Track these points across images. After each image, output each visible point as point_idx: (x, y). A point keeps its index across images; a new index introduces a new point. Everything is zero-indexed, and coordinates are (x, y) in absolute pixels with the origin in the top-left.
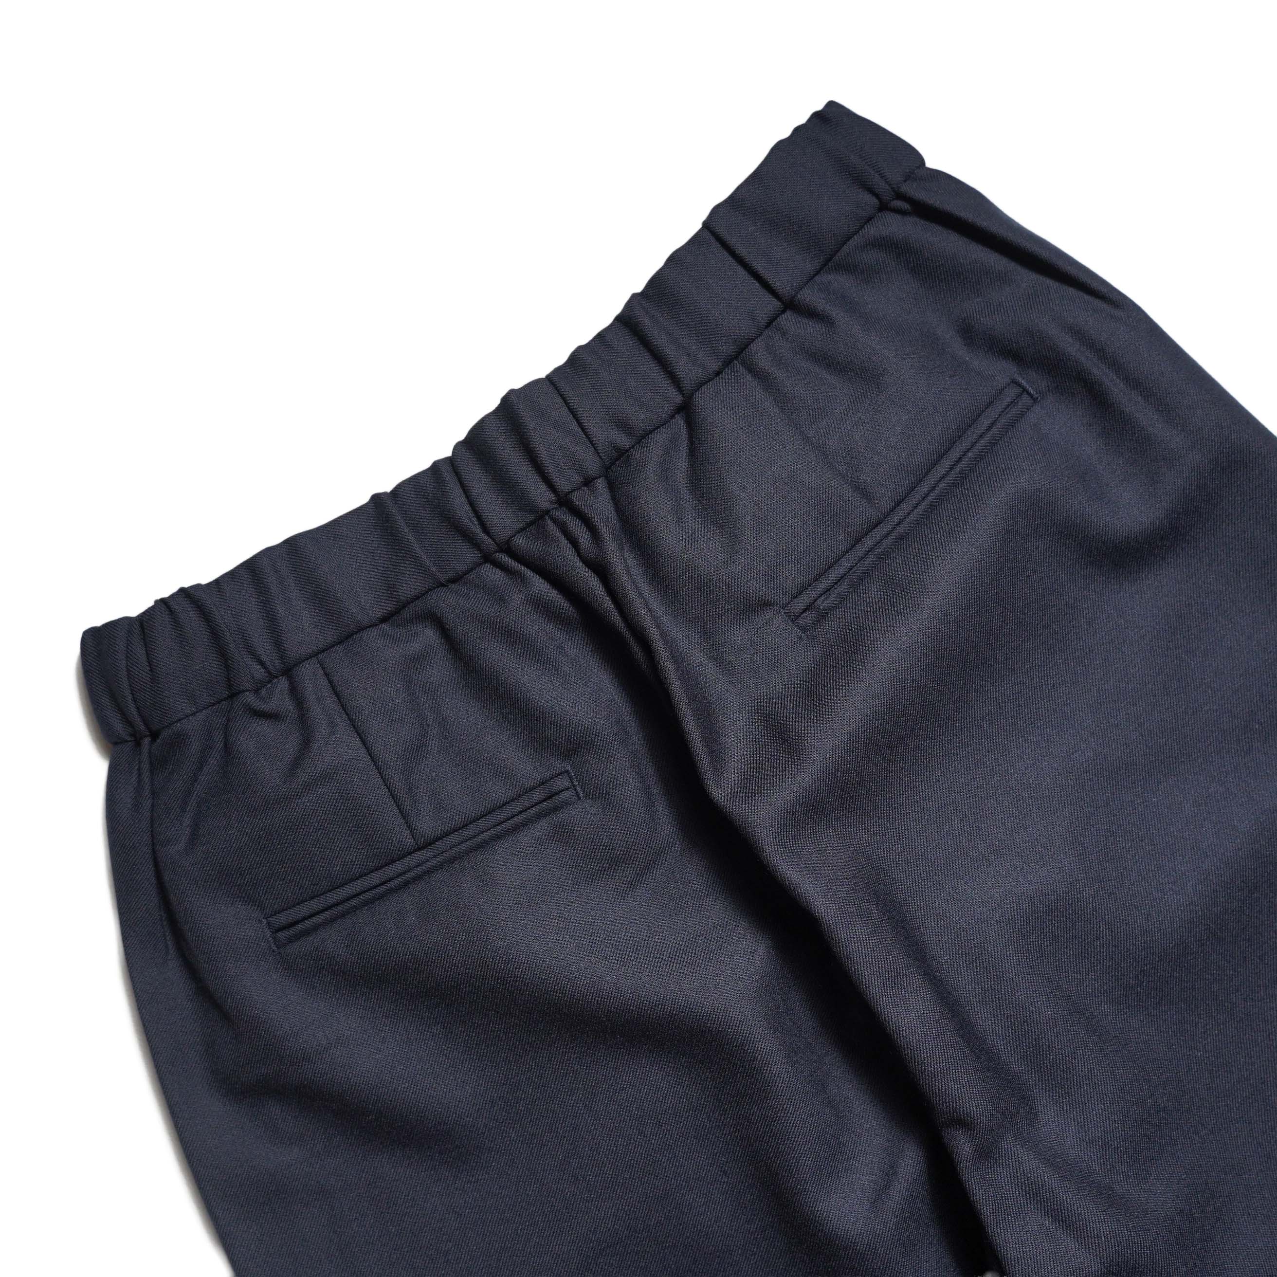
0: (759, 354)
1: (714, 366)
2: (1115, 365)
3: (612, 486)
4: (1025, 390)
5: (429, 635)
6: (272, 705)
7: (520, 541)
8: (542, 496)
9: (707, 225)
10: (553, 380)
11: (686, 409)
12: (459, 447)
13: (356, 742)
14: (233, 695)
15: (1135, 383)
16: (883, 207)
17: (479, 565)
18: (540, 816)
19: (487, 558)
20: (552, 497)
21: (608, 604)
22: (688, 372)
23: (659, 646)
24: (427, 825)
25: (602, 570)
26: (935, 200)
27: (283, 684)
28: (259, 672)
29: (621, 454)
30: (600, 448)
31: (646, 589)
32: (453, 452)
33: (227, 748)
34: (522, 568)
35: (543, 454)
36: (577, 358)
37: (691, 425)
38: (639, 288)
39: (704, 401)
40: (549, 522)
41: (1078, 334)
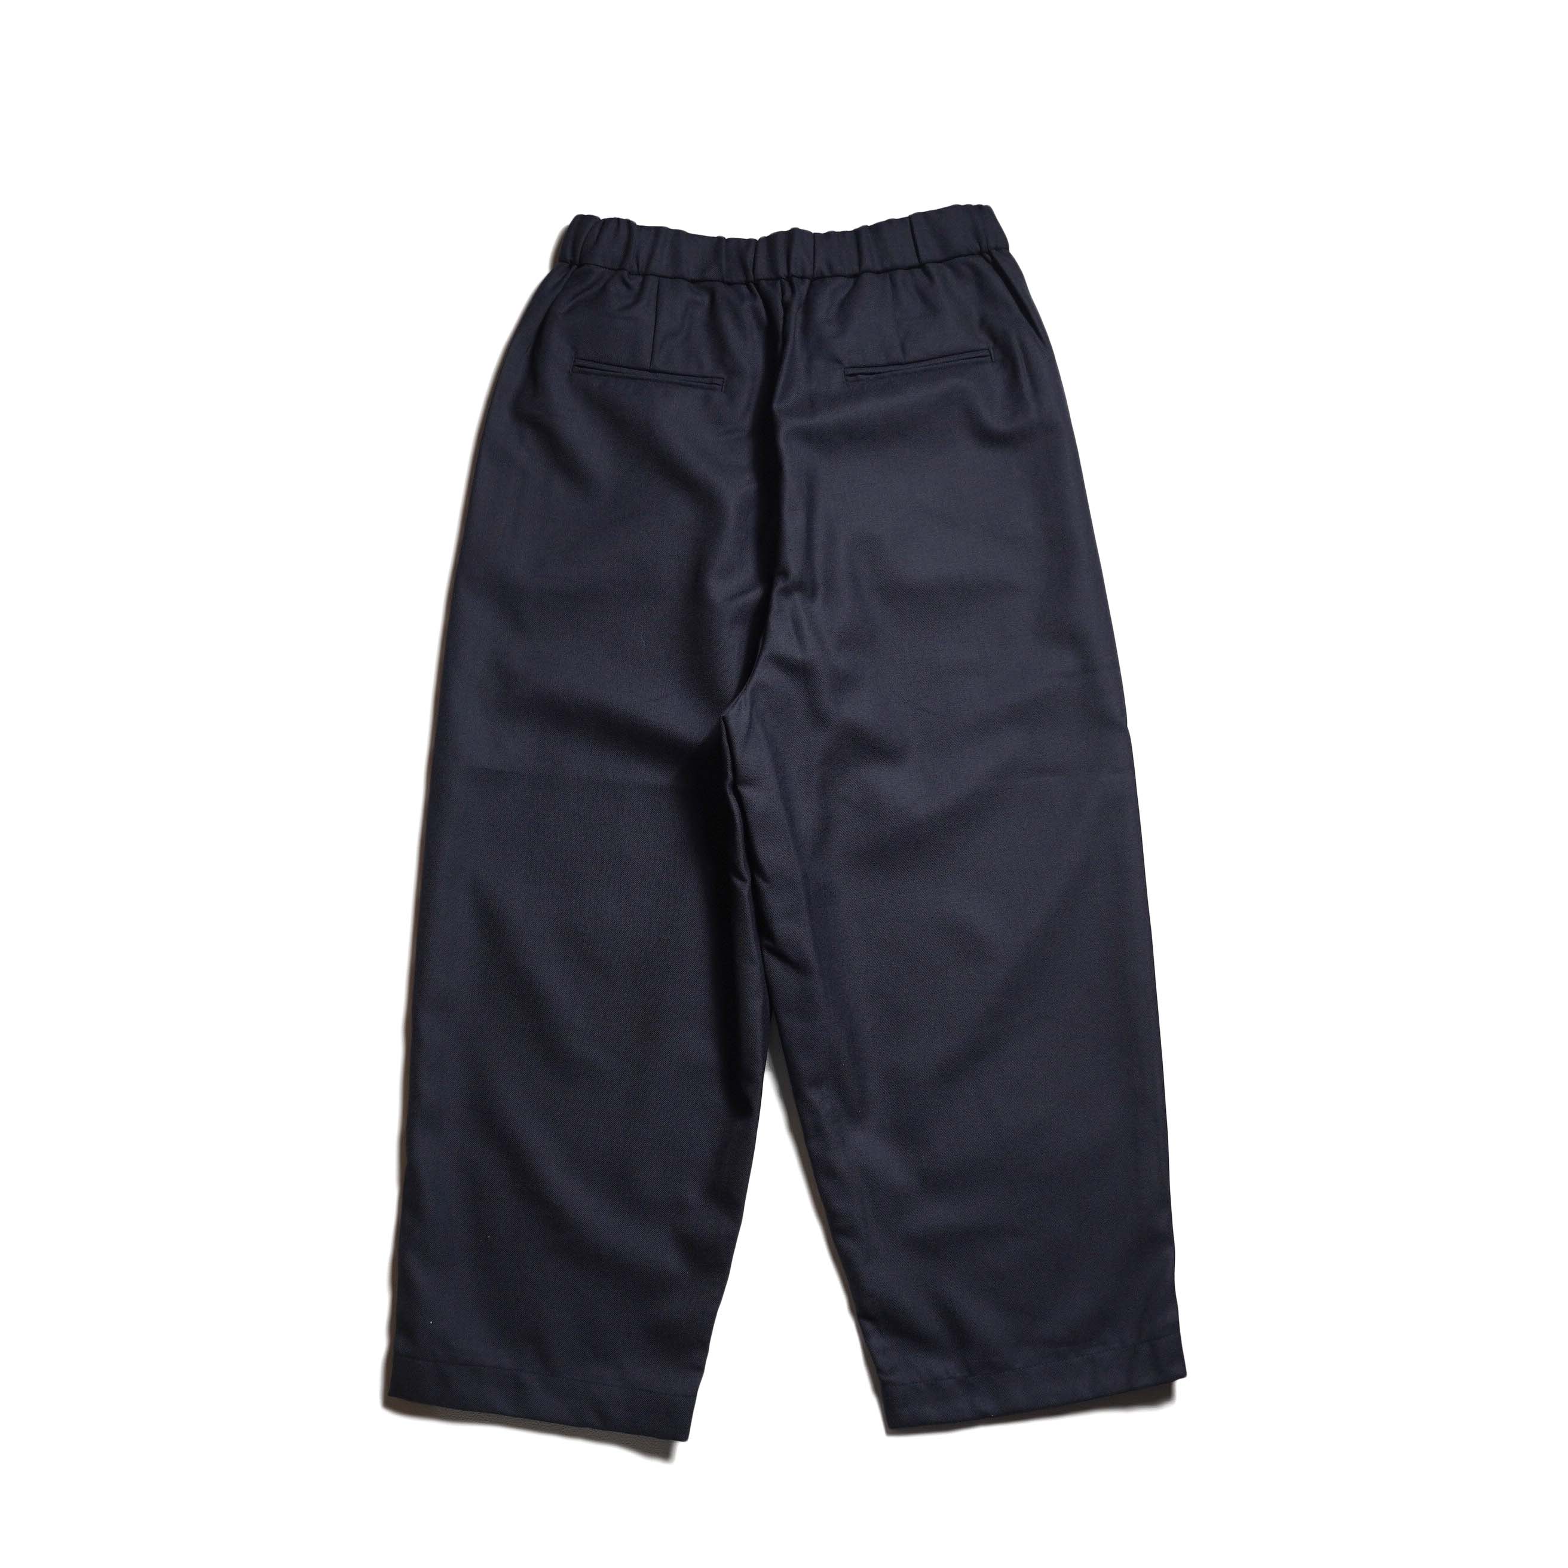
0: (899, 275)
1: (879, 268)
2: (1028, 364)
3: (811, 285)
4: (991, 355)
5: (705, 299)
6: (631, 283)
7: (764, 283)
8: (783, 272)
9: (910, 217)
10: (816, 236)
11: (856, 277)
12: (763, 239)
13: (653, 317)
14: (621, 268)
15: (1032, 376)
16: (981, 253)
17: (742, 284)
18: (702, 388)
19: (747, 284)
20: (786, 273)
21: (781, 322)
22: (867, 263)
23: (789, 347)
24: (658, 364)
25: (786, 307)
26: (1004, 265)
27: (640, 279)
28: (635, 268)
29: (822, 277)
30: (816, 269)
31: (798, 330)
32: (760, 239)
33: (604, 288)
34: (758, 294)
35: (794, 255)
36: (830, 235)
37: (855, 284)
38: (870, 224)
39: (867, 277)
40: (779, 282)
41: (1022, 345)
